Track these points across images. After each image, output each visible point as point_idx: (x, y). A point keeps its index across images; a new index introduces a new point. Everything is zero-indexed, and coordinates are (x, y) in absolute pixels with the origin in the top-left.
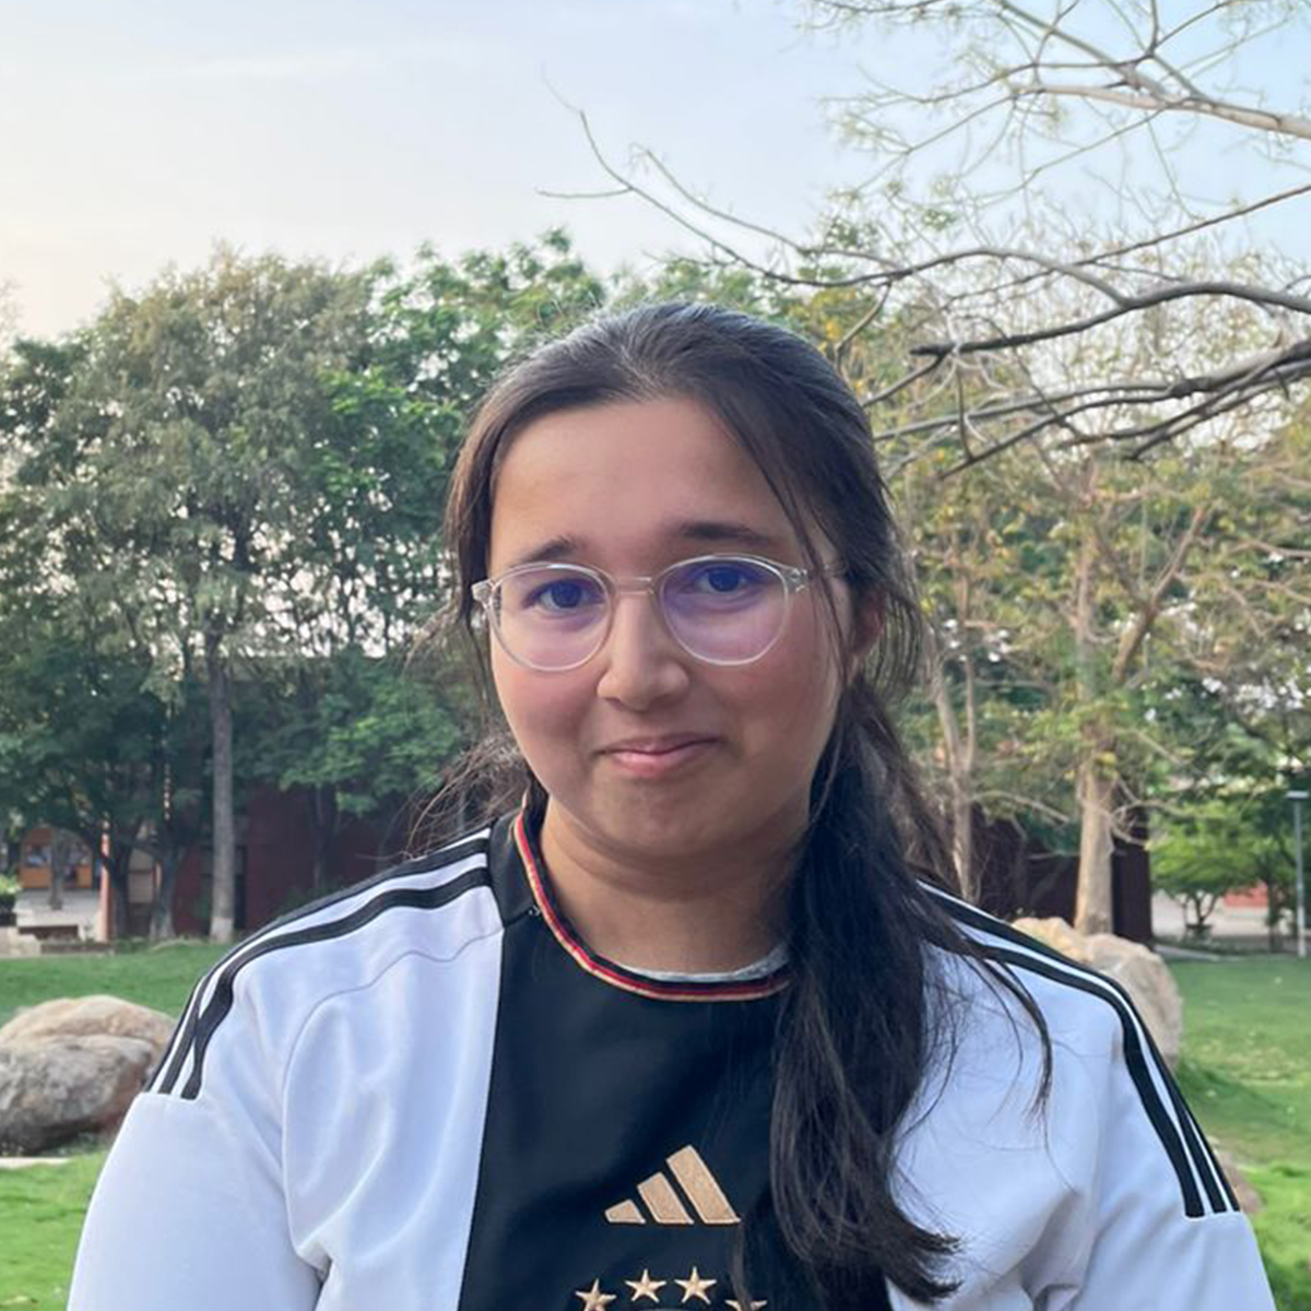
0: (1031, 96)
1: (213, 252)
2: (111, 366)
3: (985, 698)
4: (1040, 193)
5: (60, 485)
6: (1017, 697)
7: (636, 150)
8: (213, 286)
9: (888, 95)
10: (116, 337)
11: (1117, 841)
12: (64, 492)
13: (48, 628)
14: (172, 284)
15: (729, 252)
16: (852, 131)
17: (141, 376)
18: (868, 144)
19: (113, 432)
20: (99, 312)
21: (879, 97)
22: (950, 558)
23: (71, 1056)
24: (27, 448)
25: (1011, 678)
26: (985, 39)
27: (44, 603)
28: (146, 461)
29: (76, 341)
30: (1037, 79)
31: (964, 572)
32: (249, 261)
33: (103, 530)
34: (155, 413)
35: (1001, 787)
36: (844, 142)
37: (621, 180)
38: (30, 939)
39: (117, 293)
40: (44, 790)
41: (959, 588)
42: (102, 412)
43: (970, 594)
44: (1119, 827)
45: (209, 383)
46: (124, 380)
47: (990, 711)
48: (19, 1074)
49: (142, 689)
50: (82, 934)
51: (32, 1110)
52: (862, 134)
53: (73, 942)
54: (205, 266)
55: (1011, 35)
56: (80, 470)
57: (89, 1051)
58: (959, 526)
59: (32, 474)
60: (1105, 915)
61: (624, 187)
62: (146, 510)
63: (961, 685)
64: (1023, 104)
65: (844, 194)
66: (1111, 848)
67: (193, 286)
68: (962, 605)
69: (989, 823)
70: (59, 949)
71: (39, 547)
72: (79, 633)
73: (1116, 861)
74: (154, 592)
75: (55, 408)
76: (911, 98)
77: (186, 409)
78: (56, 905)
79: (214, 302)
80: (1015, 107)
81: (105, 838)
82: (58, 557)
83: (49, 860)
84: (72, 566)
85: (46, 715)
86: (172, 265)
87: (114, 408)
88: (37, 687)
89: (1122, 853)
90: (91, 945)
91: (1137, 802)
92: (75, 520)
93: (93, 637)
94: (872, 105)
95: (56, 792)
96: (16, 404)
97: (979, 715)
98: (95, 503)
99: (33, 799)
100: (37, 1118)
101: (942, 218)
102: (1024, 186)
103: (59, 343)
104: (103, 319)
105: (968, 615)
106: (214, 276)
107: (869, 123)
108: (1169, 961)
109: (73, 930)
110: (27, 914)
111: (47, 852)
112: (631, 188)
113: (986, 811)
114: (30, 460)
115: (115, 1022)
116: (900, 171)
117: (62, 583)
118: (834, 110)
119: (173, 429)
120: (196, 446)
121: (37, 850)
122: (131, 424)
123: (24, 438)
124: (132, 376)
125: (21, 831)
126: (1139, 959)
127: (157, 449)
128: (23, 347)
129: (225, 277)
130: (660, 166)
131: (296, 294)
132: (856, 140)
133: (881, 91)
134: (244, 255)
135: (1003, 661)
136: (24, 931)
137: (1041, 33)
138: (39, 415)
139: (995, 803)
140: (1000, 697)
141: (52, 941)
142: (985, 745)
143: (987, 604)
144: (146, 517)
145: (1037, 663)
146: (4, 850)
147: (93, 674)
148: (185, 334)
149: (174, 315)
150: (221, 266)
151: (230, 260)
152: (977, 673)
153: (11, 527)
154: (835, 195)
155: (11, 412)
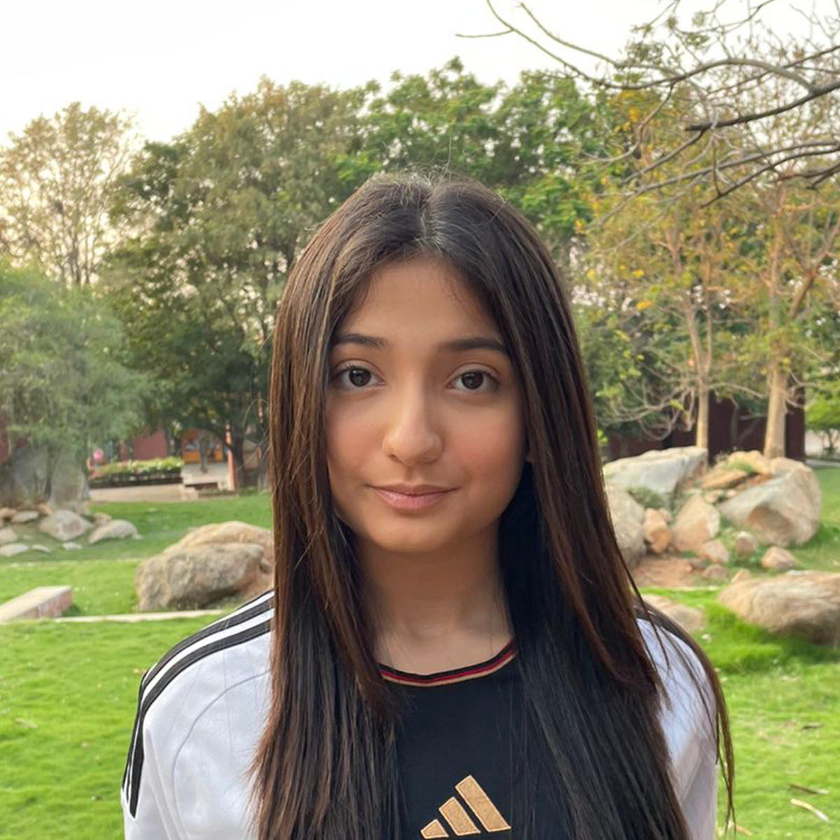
1: (259, 81)
2: (205, 156)
3: (718, 330)
4: (759, 21)
5: (180, 232)
6: (735, 329)
7: (516, 5)
8: (261, 102)
10: (205, 138)
11: (789, 407)
12: (184, 237)
13: (183, 317)
14: (235, 102)
15: (574, 69)
17: (223, 162)
19: (209, 197)
20: (194, 122)
22: (699, 250)
23: (219, 555)
24: (159, 210)
25: (732, 318)
27: (179, 303)
28: (230, 214)
29: (182, 141)
31: (708, 258)
32: (281, 87)
33: (209, 257)
34: (233, 185)
35: (726, 380)
37: (506, 24)
38: (192, 490)
39: (203, 110)
40: (191, 409)
41: (705, 268)
42: (201, 186)
43: (711, 272)
44: (791, 399)
45: (264, 165)
46: (213, 165)
47: (721, 336)
48: (191, 566)
49: (241, 350)
50: (220, 487)
51: (201, 584)
53: (215, 491)
54: (255, 90)
56: (192, 221)
57: (229, 552)
58: (705, 231)
59: (165, 225)
60: (781, 447)
61: (508, 29)
62: (233, 244)
63: (704, 324)
65: (642, 28)
66: (786, 411)
67: (249, 104)
68: (706, 278)
69: (719, 401)
70: (208, 495)
71: (173, 269)
72: (202, 319)
73: (788, 417)
74: (242, 293)
75: (173, 183)
77: (251, 181)
78: (204, 471)
79: (262, 113)
81: (228, 434)
82: (183, 275)
83: (198, 446)
84: (195, 279)
85: (187, 367)
86: (234, 92)
87: (208, 183)
88: (181, 351)
89: (792, 413)
90: (226, 493)
91: (801, 384)
92: (192, 252)
93: (209, 322)
95: (197, 410)
97: (714, 340)
98: (203, 242)
99: (185, 414)
100: (204, 588)
101: (698, 40)
102: (750, 19)
103: (171, 143)
104: (196, 127)
105: (710, 283)
106: (260, 96)
108: (816, 468)
109: (214, 485)
110: (189, 477)
111: (197, 442)
113: (717, 394)
114: (162, 218)
115: (242, 536)
116: (674, 11)
117: (188, 290)
119: (244, 194)
120: (259, 205)
121: (191, 441)
122: (220, 193)
123: (156, 203)
124: (218, 162)
125: (181, 432)
126: (800, 471)
127: (235, 207)
128: (149, 147)
129: (268, 97)
130: (529, 13)
131: (311, 106)
134: (277, 83)
135: (727, 309)
136: (188, 486)
138: (163, 190)
139: (722, 389)
140: (726, 329)
141: (204, 491)
142: (716, 357)
143: (721, 276)
144: (234, 248)
145: (747, 308)
146: (172, 443)
147: (211, 343)
148: (247, 135)
149: (239, 123)
150: (265, 90)
151: (269, 85)
152: (713, 316)
153: (155, 258)
154: (636, 29)
155: (147, 188)
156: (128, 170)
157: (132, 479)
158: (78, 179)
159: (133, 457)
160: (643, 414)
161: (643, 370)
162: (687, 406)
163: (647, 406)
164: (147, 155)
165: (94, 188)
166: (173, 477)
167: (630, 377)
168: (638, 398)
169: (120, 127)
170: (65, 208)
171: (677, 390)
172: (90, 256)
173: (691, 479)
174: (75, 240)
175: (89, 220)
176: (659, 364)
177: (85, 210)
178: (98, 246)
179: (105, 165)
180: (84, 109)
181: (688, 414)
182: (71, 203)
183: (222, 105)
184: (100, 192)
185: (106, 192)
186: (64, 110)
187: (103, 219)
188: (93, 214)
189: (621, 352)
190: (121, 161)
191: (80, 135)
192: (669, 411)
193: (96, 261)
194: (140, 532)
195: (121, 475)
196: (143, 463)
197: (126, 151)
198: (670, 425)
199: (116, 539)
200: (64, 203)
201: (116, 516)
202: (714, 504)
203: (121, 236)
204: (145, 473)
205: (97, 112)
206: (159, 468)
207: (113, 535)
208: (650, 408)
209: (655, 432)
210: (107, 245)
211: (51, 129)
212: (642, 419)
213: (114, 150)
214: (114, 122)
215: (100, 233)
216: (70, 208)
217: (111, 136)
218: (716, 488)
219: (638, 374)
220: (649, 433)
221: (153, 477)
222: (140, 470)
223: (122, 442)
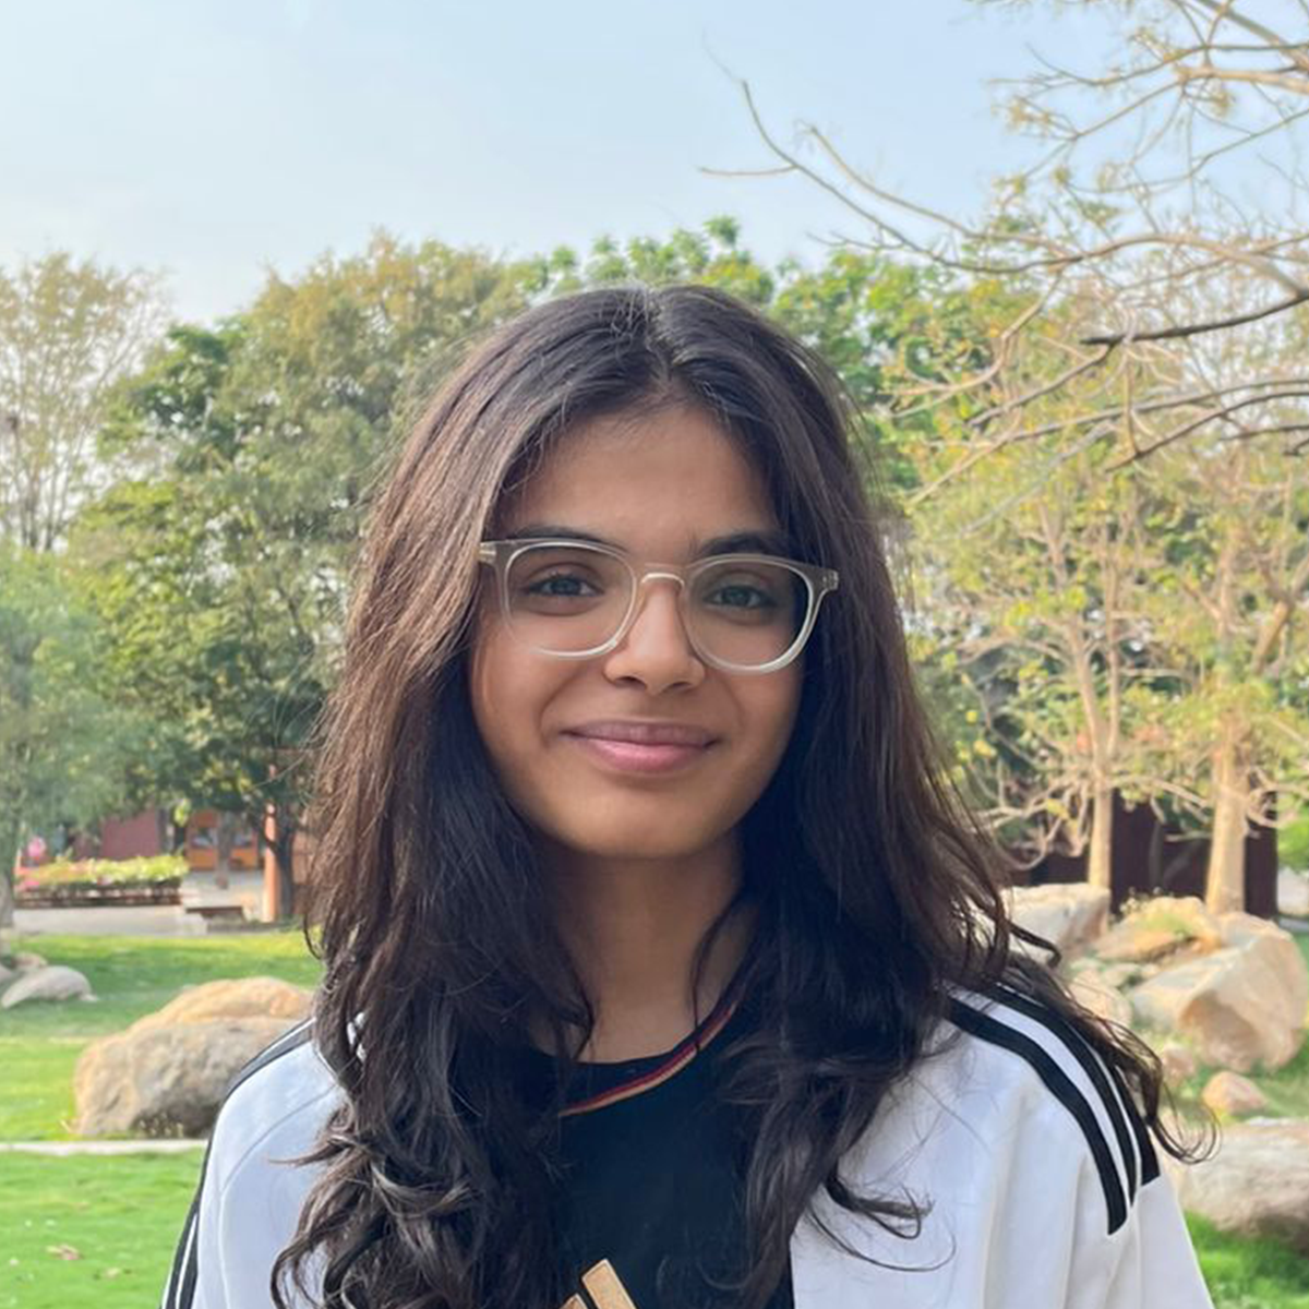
0: (1201, 82)
1: (371, 238)
2: (270, 356)
4: (1207, 182)
5: (218, 474)
7: (801, 127)
8: (372, 272)
9: (1058, 77)
10: (273, 324)
11: (1253, 825)
12: (222, 482)
14: (330, 270)
15: (896, 234)
16: (1020, 116)
17: (298, 367)
18: (1036, 129)
19: (272, 420)
20: (255, 297)
21: (1049, 78)
22: (1099, 552)
23: (233, 1038)
24: (184, 435)
25: (1153, 668)
26: (1157, 21)
28: (305, 450)
29: (235, 327)
30: (1208, 62)
31: (1109, 563)
32: (409, 249)
33: (264, 518)
34: (315, 403)
36: (1011, 127)
37: (784, 157)
38: (197, 918)
39: (274, 279)
40: (208, 774)
42: (260, 400)
43: (1118, 587)
44: (1253, 809)
45: (369, 371)
46: (283, 368)
48: (179, 1055)
49: (304, 676)
50: (248, 915)
51: (195, 1090)
52: (1030, 119)
53: (238, 922)
54: (363, 252)
55: (1183, 17)
56: (239, 459)
57: (251, 1032)
58: (1109, 519)
60: (1238, 893)
61: (788, 165)
62: (306, 499)
63: (1106, 673)
64: (1192, 91)
65: (1011, 182)
66: (1245, 830)
67: (351, 273)
69: (1130, 807)
70: (225, 929)
71: (201, 539)
72: (242, 621)
73: (1249, 841)
74: (315, 582)
75: (213, 396)
76: (1082, 80)
77: (344, 399)
78: (223, 885)
79: (372, 289)
80: (1184, 94)
81: (270, 822)
82: (217, 546)
83: (216, 841)
84: (234, 554)
85: (208, 702)
86: (329, 252)
87: (272, 397)
88: (201, 675)
89: (1256, 835)
90: (256, 926)
91: (1270, 787)
92: (235, 509)
93: (254, 625)
94: (1041, 88)
96: (173, 392)
98: (255, 492)
99: (197, 784)
100: (199, 1098)
101: (1102, 213)
102: (1192, 173)
103: (216, 330)
104: (260, 304)
105: (1115, 606)
106: (372, 262)
107: (1035, 107)
108: (1297, 935)
109: (238, 910)
110: (194, 894)
111: (213, 834)
112: (795, 166)
113: (1125, 794)
114: (186, 448)
115: (275, 1004)
116: (1066, 158)
117: (222, 572)
118: (1002, 93)
119: (330, 419)
120: (356, 437)
121: (204, 832)
122: (291, 413)
123: (181, 426)
124: (290, 365)
126: (1271, 939)
127: (315, 437)
128: (175, 334)
129: (384, 263)
130: (825, 143)
131: (456, 282)
132: (1023, 125)
133: (1052, 73)
134: (403, 243)
135: (1144, 652)
136: (191, 911)
137: (1213, 15)
139: (1133, 787)
140: (1143, 686)
141: (218, 921)
143: (1133, 595)
144: (308, 505)
146: (170, 831)
147: (256, 662)
148: (345, 324)
149: (333, 304)
150: (380, 252)
151: (389, 246)
152: (1121, 663)
153: (170, 515)
154: (1003, 183)
155: (167, 400)
156: (138, 368)
157: (93, 894)
158: (51, 379)
159: (98, 853)
160: (997, 823)
161: (998, 746)
162: (1074, 814)
163: (1004, 808)
164: (173, 346)
165: (75, 396)
166: (163, 893)
167: (977, 758)
168: (988, 793)
169: (130, 297)
170: (23, 426)
171: (1055, 783)
172: (57, 506)
173: (1080, 941)
174: (34, 479)
175: (62, 447)
176: (1026, 738)
177: (57, 430)
178: (74, 490)
179: (99, 359)
180: (74, 266)
181: (1075, 826)
182: (33, 417)
183: (305, 272)
184: (85, 401)
185: (95, 402)
186: (38, 265)
187: (88, 446)
188: (69, 438)
189: (962, 713)
190: (126, 353)
191: (62, 308)
192: (1042, 819)
193: (67, 515)
194: (95, 990)
195: (74, 886)
196: (114, 865)
197: (136, 337)
198: (1044, 842)
199: (52, 1001)
200: (22, 416)
201: (54, 961)
202: (1120, 988)
203: (115, 476)
204: (118, 885)
205: (94, 271)
206: (141, 877)
207: (47, 994)
208: (1012, 813)
209: (1018, 854)
210: (89, 489)
211: (14, 295)
212: (996, 830)
213: (116, 335)
214: (121, 291)
215: (79, 470)
216: (31, 425)
217: (114, 312)
218: (1126, 959)
219: (993, 752)
220: (1005, 856)
221: (130, 892)
222: (109, 880)
223: (81, 827)
